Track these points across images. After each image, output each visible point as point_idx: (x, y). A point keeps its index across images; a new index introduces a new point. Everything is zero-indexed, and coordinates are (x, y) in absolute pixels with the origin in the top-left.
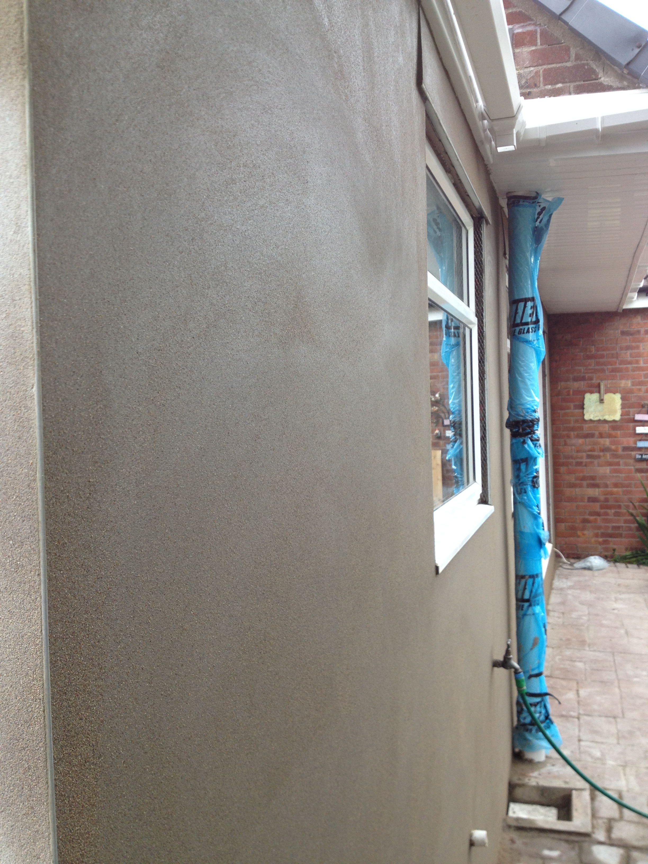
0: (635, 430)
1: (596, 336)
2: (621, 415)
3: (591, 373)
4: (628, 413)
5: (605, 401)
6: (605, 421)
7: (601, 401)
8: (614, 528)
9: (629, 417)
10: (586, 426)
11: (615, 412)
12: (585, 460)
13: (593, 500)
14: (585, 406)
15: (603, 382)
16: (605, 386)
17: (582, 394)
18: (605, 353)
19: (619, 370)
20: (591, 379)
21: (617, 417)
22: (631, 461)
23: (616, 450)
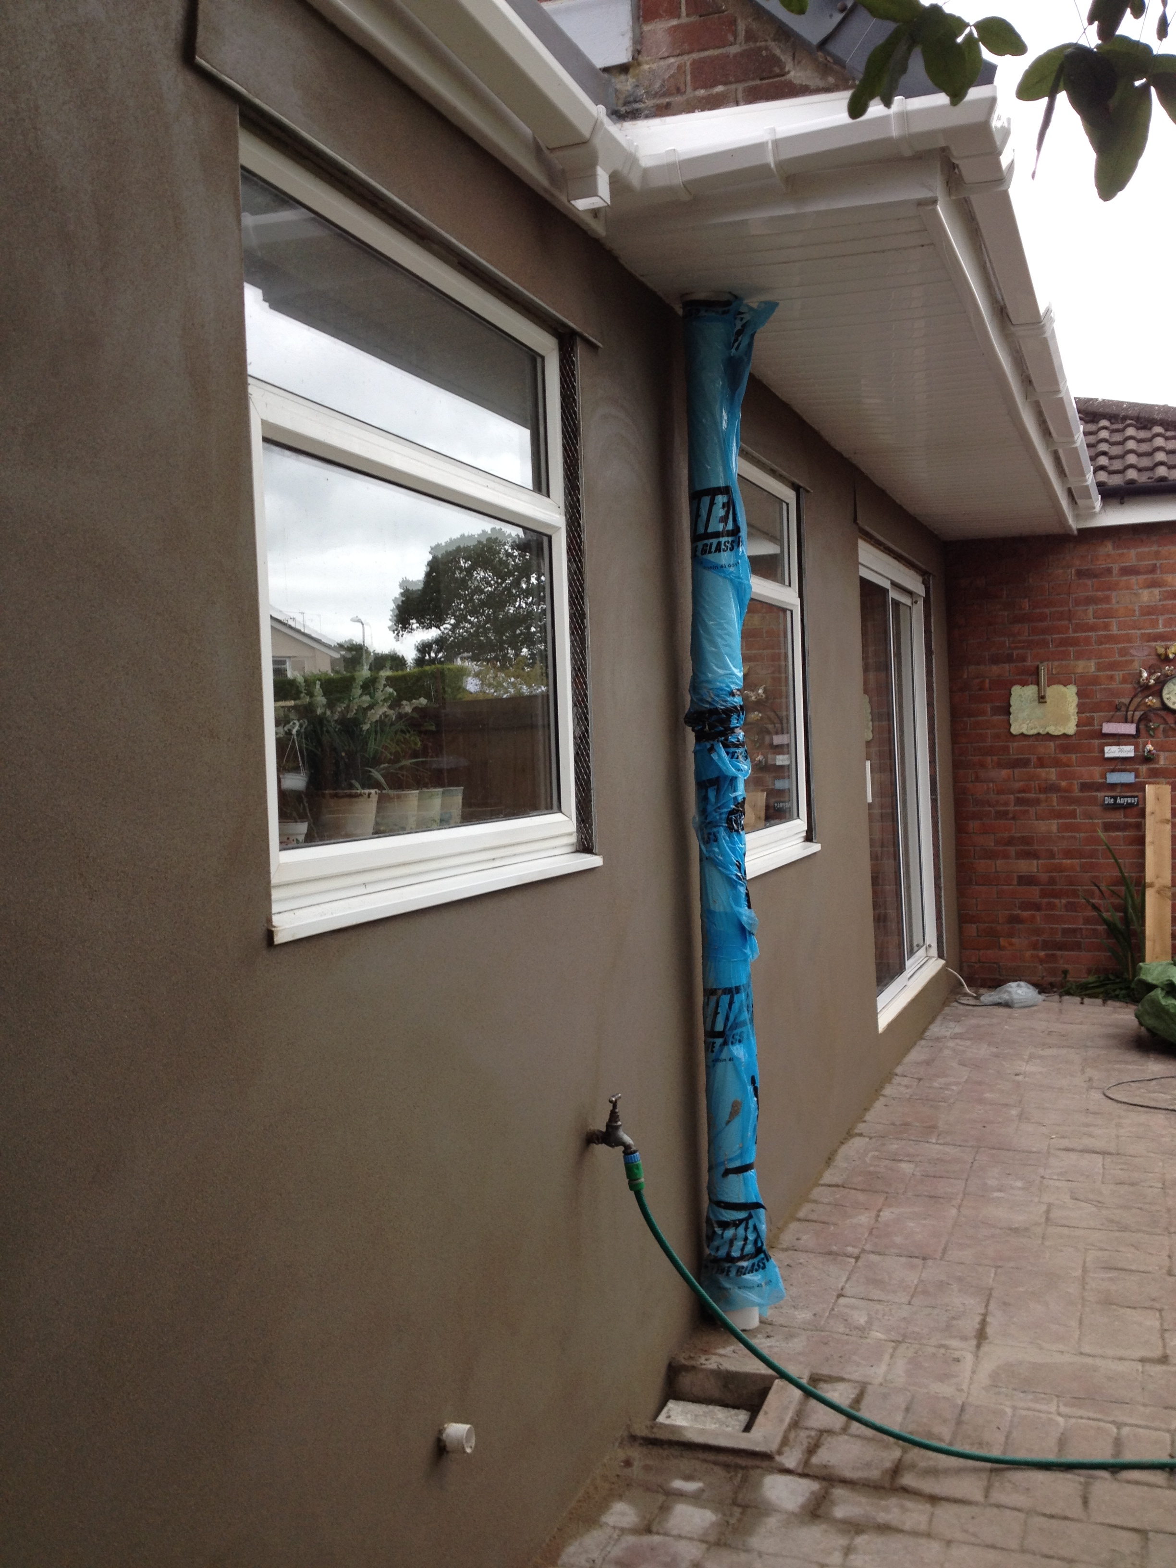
0: (1103, 752)
1: (1031, 580)
2: (1077, 726)
3: (1023, 648)
4: (1090, 722)
5: (1048, 699)
6: (1049, 736)
7: (1042, 699)
8: (1065, 932)
9: (1092, 728)
10: (1013, 746)
11: (1067, 719)
12: (1011, 808)
13: (1027, 880)
14: (1011, 710)
15: (1045, 663)
16: (1049, 671)
17: (1005, 687)
18: (1047, 611)
19: (1075, 642)
20: (1023, 659)
21: (1071, 728)
22: (1097, 809)
23: (1068, 790)
